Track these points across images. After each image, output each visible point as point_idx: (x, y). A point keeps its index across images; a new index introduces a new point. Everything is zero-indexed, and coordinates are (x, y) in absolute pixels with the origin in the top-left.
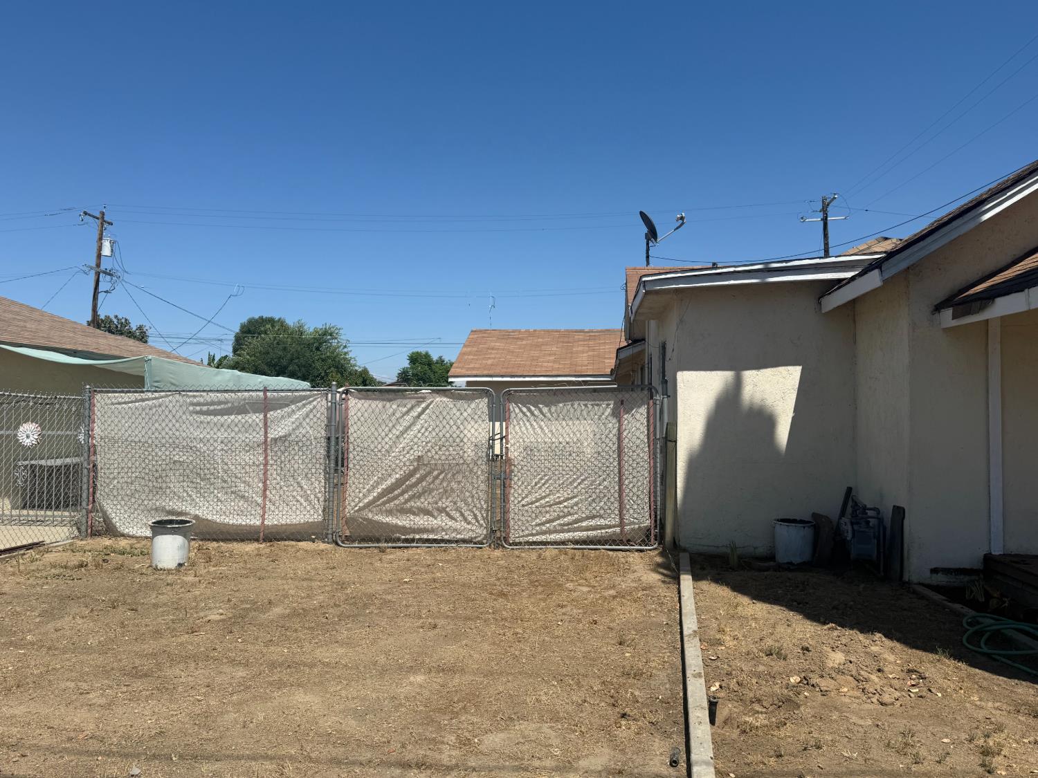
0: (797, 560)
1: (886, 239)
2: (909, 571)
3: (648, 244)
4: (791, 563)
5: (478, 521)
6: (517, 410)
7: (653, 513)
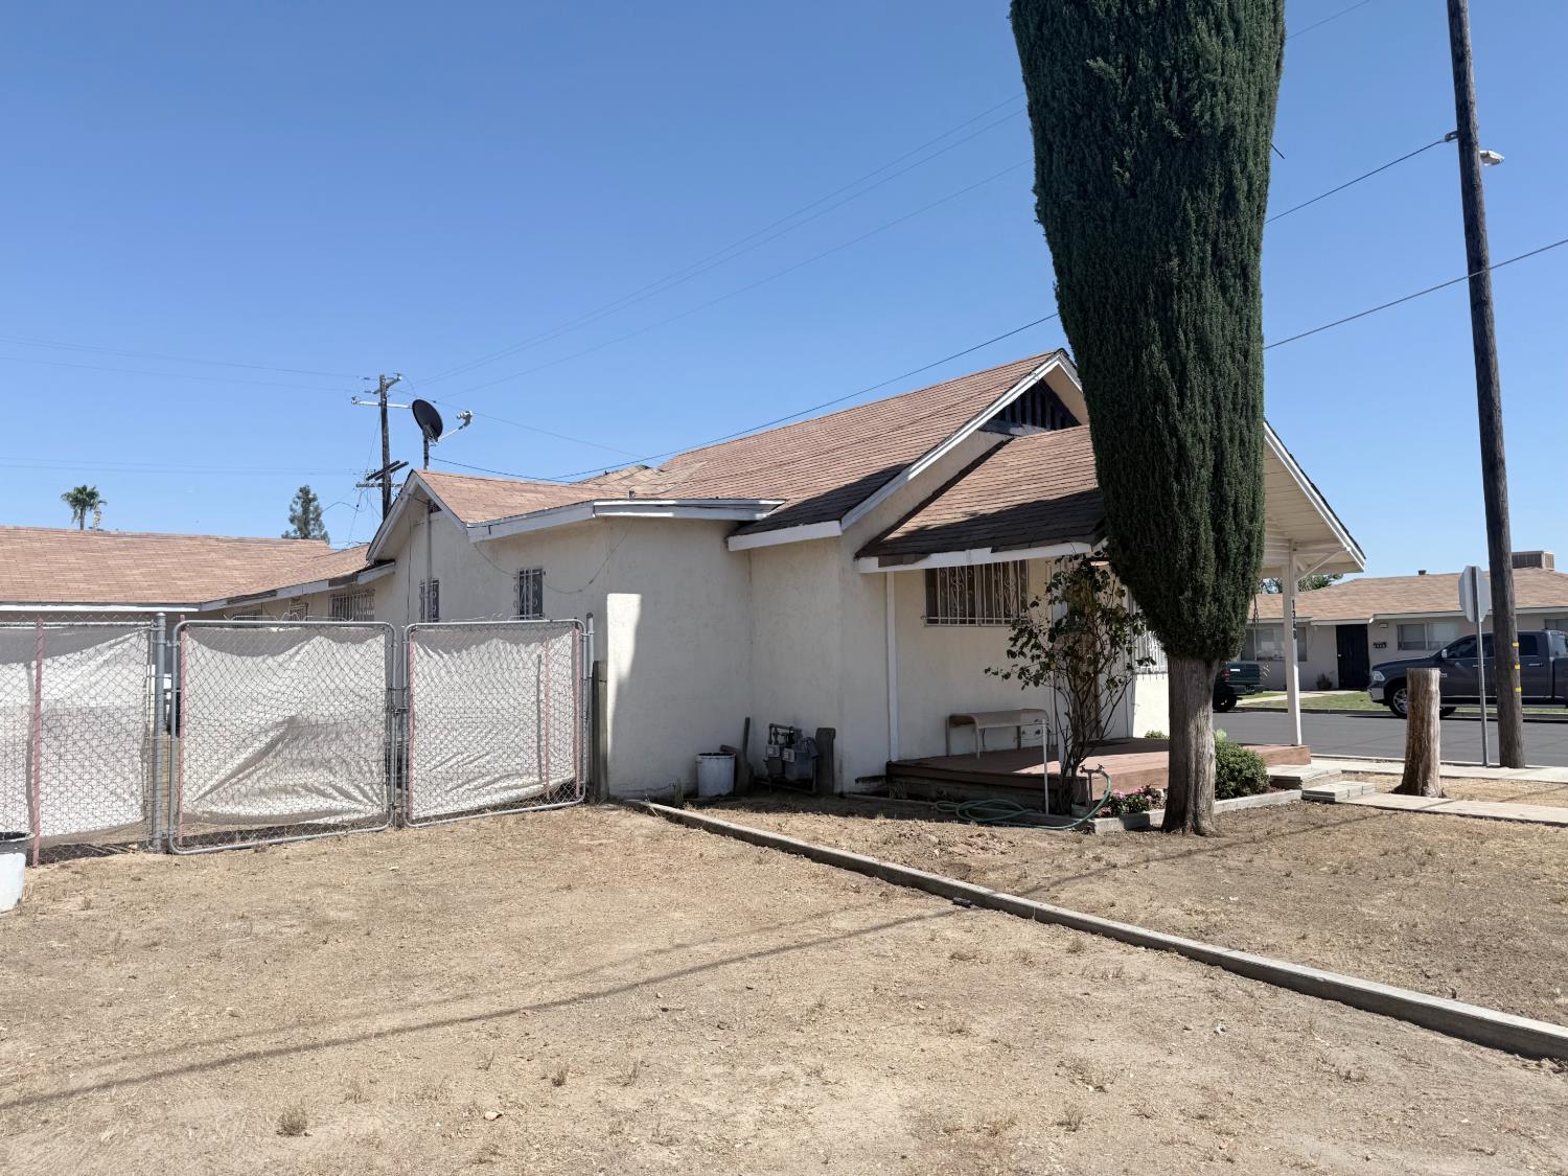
0: (725, 791)
1: (647, 468)
2: (842, 784)
3: (426, 442)
4: (720, 795)
5: (371, 800)
6: (421, 652)
7: (578, 763)
